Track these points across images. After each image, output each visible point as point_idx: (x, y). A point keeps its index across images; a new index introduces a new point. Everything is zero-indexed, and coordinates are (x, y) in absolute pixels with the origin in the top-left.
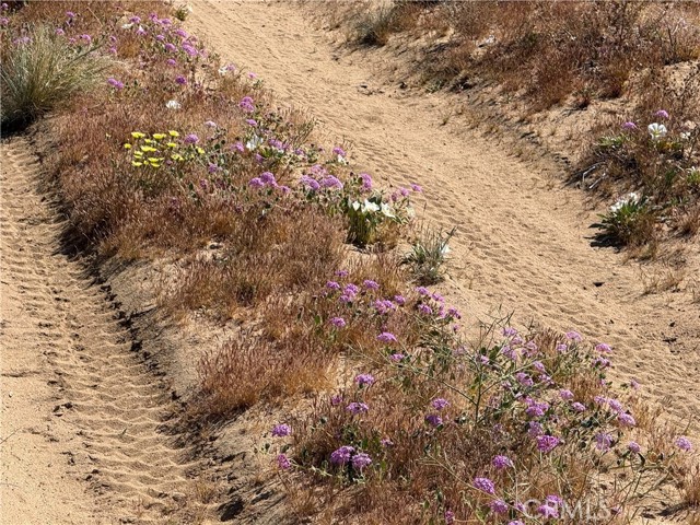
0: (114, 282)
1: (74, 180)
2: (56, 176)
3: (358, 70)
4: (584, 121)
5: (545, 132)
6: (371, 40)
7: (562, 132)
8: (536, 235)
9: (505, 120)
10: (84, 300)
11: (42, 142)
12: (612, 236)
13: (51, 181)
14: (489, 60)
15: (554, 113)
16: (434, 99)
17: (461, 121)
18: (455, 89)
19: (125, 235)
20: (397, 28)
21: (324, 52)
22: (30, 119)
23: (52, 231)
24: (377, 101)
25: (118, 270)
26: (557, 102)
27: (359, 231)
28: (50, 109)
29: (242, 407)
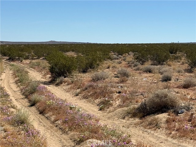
0: (45, 115)
1: (40, 109)
2: (38, 108)
3: (75, 98)
4: (100, 100)
5: (96, 101)
6: (77, 95)
7: (97, 101)
8: (92, 110)
9: (91, 101)
10: (43, 117)
11: (36, 106)
12: (100, 110)
13: (38, 109)
14: (91, 95)
15: (97, 99)
16: (84, 100)
17: (86, 102)
18: (86, 99)
19: (46, 111)
20: (80, 93)
21: (71, 97)
22: (35, 104)
23: (39, 113)
24: (77, 101)
25: (46, 114)
26: (97, 98)
27: (71, 108)
28: (37, 103)
29: (58, 120)
